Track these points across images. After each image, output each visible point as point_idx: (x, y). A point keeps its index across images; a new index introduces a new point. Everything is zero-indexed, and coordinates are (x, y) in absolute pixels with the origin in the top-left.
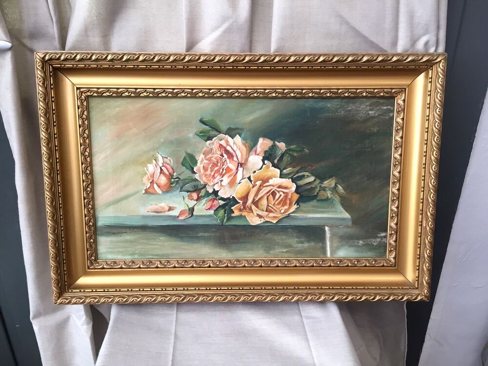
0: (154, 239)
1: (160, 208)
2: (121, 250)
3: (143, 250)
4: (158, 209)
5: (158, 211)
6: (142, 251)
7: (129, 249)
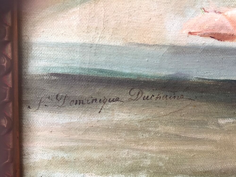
0: (203, 124)
1: (229, 25)
2: (96, 155)
3: (164, 156)
4: (222, 27)
5: (223, 32)
6: (161, 159)
7: (123, 154)
